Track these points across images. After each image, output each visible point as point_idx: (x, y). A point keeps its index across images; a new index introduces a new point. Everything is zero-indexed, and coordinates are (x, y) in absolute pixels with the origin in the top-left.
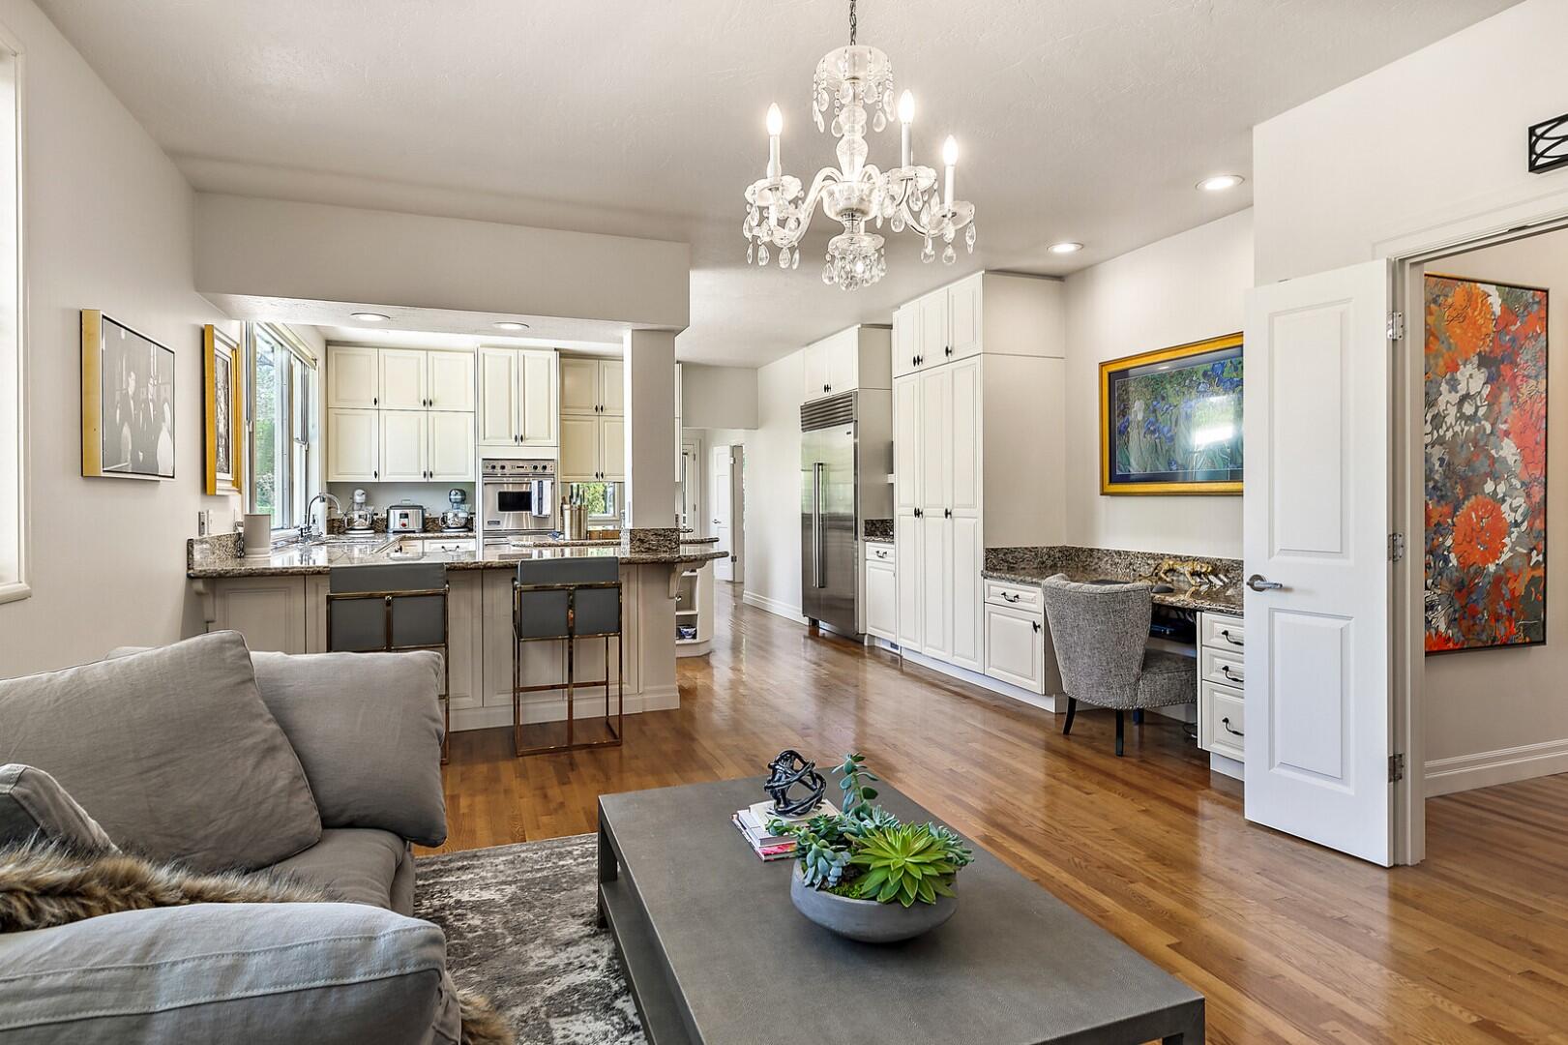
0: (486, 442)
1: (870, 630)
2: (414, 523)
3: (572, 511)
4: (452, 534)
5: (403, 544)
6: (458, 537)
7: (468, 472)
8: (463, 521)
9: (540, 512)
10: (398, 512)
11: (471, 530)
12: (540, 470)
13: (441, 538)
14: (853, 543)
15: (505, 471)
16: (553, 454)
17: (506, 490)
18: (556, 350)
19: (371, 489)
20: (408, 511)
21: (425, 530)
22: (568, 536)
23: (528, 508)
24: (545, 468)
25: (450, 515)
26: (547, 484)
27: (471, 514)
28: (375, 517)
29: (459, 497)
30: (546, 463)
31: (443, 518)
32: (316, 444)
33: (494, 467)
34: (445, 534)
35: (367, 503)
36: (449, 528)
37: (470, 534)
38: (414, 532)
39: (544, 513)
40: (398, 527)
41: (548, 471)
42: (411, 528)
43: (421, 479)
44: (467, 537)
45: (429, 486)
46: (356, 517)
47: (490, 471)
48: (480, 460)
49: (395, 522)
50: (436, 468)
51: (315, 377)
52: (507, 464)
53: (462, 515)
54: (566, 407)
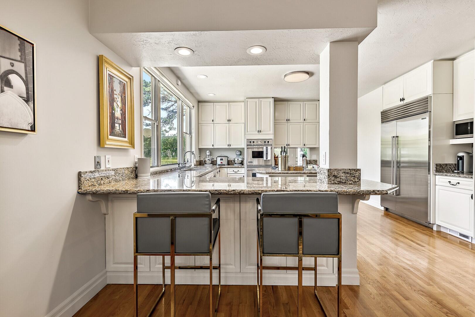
0: (248, 133)
1: (438, 222)
2: (225, 162)
3: (282, 158)
4: (236, 166)
5: (221, 169)
6: (238, 167)
7: (243, 145)
8: (240, 162)
9: (267, 158)
10: (220, 158)
11: (243, 165)
12: (267, 143)
13: (233, 167)
14: (427, 176)
15: (254, 143)
16: (272, 137)
17: (255, 151)
18: (273, 98)
19: (212, 151)
20: (222, 158)
21: (228, 164)
22: (280, 169)
23: (262, 157)
24: (268, 142)
25: (236, 159)
26: (269, 148)
27: (243, 159)
28: (213, 160)
29: (239, 153)
30: (269, 140)
31: (234, 161)
32: (194, 135)
33: (250, 142)
34: (234, 166)
35: (210, 155)
36: (236, 164)
37: (242, 166)
38: (225, 165)
39: (268, 159)
40: (220, 163)
41: (270, 143)
42: (224, 164)
43: (227, 147)
44: (241, 167)
45: (230, 149)
46: (207, 160)
47: (249, 143)
48: (246, 140)
49: (219, 162)
50: (232, 143)
51: (194, 112)
52: (255, 141)
53: (240, 159)
54: (276, 120)
